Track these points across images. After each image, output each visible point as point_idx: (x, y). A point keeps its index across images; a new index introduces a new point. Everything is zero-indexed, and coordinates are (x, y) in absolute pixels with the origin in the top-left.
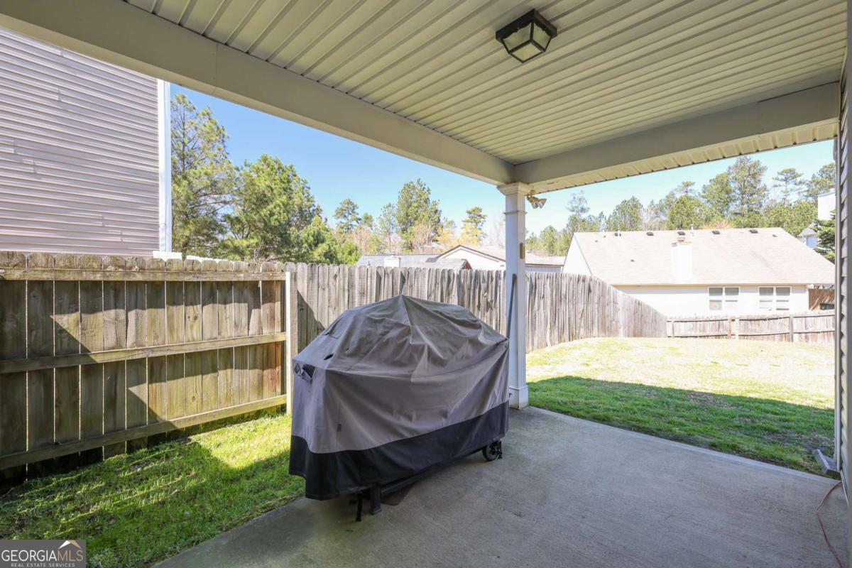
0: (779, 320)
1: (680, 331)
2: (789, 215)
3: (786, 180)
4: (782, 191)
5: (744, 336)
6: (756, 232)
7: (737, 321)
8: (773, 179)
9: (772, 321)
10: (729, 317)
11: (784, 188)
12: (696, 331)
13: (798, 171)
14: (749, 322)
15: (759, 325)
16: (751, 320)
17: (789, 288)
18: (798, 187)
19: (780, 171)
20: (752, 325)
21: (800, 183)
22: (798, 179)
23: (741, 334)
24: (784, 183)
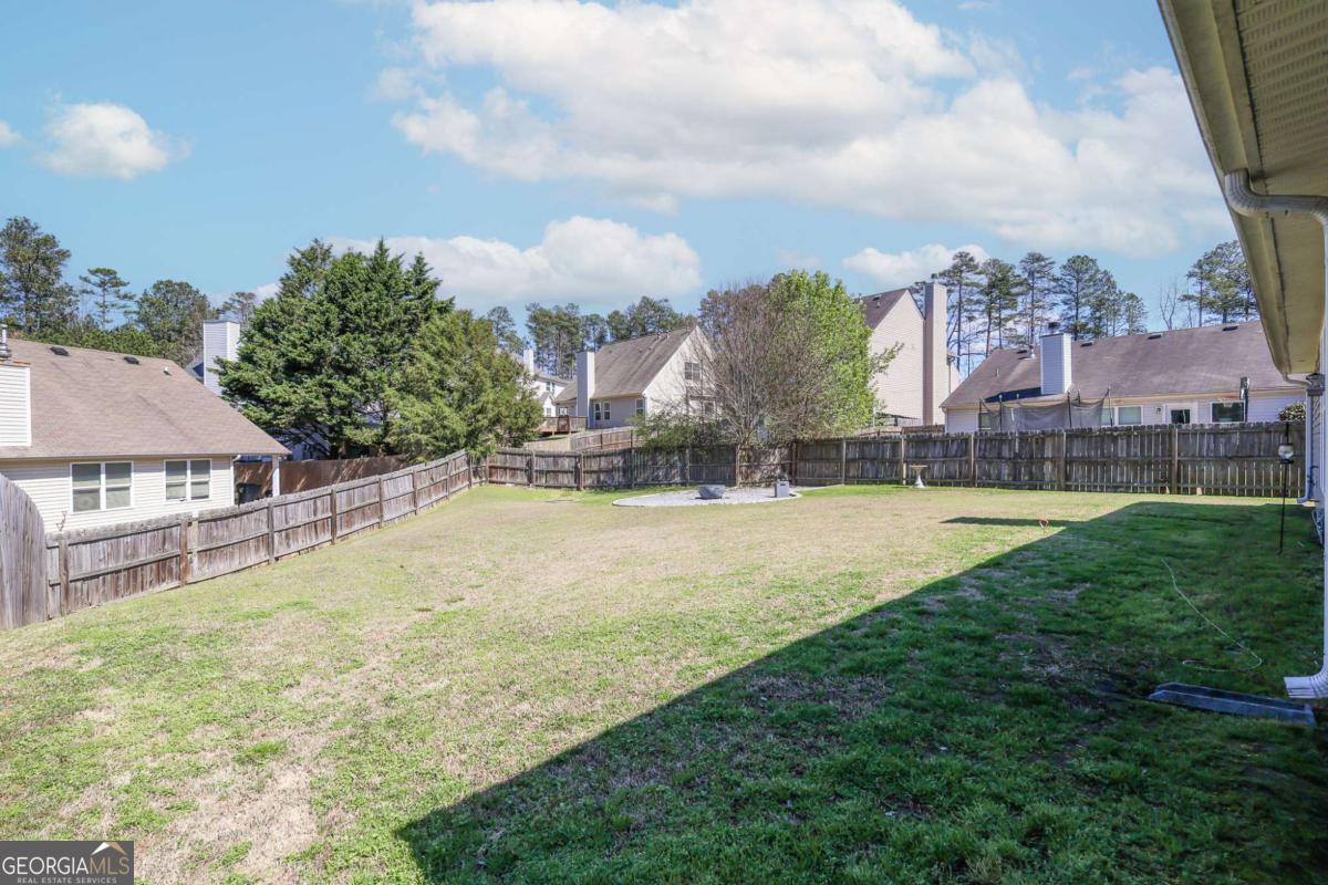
0: (255, 514)
1: (80, 566)
2: (116, 345)
3: (102, 284)
4: (97, 303)
5: (206, 551)
6: (137, 363)
7: (195, 524)
8: (80, 277)
9: (245, 517)
10: (183, 519)
11: (101, 301)
12: (117, 560)
13: (121, 276)
14: (213, 523)
15: (227, 526)
16: (215, 520)
17: (208, 462)
18: (122, 302)
19: (93, 268)
20: (217, 528)
21: (125, 297)
22: (123, 290)
23: (200, 549)
24: (99, 290)
